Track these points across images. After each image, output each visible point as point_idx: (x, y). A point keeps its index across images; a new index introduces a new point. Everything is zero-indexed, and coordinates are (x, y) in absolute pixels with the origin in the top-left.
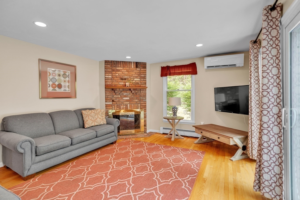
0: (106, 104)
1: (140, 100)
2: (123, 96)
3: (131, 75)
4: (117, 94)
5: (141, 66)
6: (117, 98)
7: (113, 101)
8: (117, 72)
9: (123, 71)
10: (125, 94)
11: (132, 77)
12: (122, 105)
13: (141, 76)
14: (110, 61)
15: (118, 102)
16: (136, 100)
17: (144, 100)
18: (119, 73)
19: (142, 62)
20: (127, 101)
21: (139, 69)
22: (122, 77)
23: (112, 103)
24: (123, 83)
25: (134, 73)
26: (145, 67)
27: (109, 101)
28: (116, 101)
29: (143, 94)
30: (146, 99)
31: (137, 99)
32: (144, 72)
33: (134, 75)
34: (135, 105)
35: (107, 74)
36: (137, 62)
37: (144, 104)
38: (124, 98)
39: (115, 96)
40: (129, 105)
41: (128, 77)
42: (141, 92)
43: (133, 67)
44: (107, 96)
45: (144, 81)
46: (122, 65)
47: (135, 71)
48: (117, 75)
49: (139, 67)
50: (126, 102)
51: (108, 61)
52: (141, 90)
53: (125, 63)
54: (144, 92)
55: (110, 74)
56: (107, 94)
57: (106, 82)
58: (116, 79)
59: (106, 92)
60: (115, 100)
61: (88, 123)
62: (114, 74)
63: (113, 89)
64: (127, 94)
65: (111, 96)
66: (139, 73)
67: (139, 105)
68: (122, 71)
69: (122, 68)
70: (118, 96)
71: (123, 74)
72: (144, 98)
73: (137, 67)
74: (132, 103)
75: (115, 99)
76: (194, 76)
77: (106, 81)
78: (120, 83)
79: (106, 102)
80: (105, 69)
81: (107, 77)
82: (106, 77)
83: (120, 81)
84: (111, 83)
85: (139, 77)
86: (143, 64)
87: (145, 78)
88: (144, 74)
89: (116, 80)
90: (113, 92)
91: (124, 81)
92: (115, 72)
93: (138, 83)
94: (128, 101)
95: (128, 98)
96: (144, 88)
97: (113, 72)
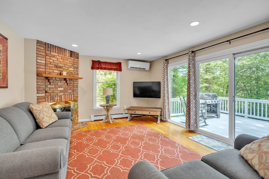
0: (38, 96)
1: (73, 91)
2: (57, 86)
3: (66, 63)
4: (51, 83)
5: (75, 56)
6: (51, 89)
7: (46, 92)
8: (51, 58)
9: (58, 57)
10: (59, 84)
11: (67, 66)
12: (56, 97)
13: (75, 65)
14: (43, 42)
15: (52, 93)
16: (70, 91)
17: (77, 91)
18: (54, 59)
19: (76, 52)
20: (61, 91)
21: (73, 59)
22: (56, 64)
23: (45, 95)
24: (57, 72)
25: (69, 62)
26: (78, 58)
27: (41, 92)
28: (50, 93)
29: (76, 84)
30: (78, 90)
31: (71, 89)
32: (77, 62)
33: (68, 64)
34: (69, 96)
35: (40, 58)
36: (71, 51)
37: (76, 95)
38: (59, 89)
39: (49, 86)
40: (63, 96)
41: (63, 65)
42: (75, 82)
43: (67, 55)
44: (39, 86)
45: (77, 72)
46: (57, 51)
47: (69, 60)
48: (52, 61)
49: (73, 57)
50: (61, 93)
51: (41, 42)
52: (75, 80)
53: (60, 50)
54: (76, 82)
55: (43, 59)
56: (40, 83)
57: (38, 68)
58: (50, 65)
59: (38, 81)
60: (48, 91)
61: (45, 120)
62: (48, 60)
63: (47, 78)
64: (61, 83)
65: (44, 86)
66: (73, 63)
67: (72, 95)
68: (56, 58)
69: (57, 54)
70: (52, 86)
71: (58, 61)
72: (77, 89)
73: (71, 56)
74: (66, 93)
75: (49, 89)
76: (119, 72)
77: (38, 66)
78: (54, 71)
79: (37, 93)
80: (37, 51)
81: (40, 61)
82: (38, 61)
83: (54, 68)
84: (44, 70)
85: (73, 67)
86: (76, 54)
87: (77, 68)
88: (77, 64)
89: (50, 67)
90: (47, 81)
91: (58, 69)
92: (49, 58)
93: (72, 73)
94: (63, 92)
95: (62, 89)
96: (76, 78)
97: (47, 57)
